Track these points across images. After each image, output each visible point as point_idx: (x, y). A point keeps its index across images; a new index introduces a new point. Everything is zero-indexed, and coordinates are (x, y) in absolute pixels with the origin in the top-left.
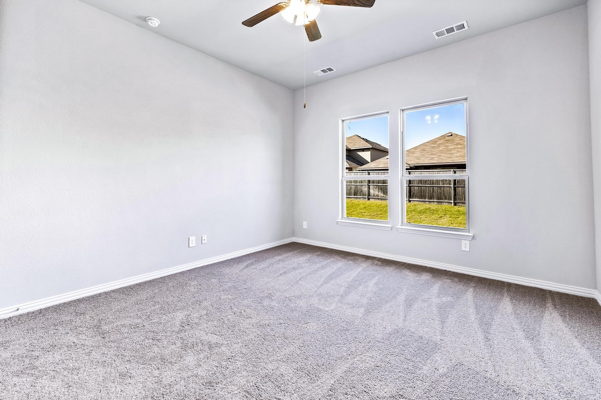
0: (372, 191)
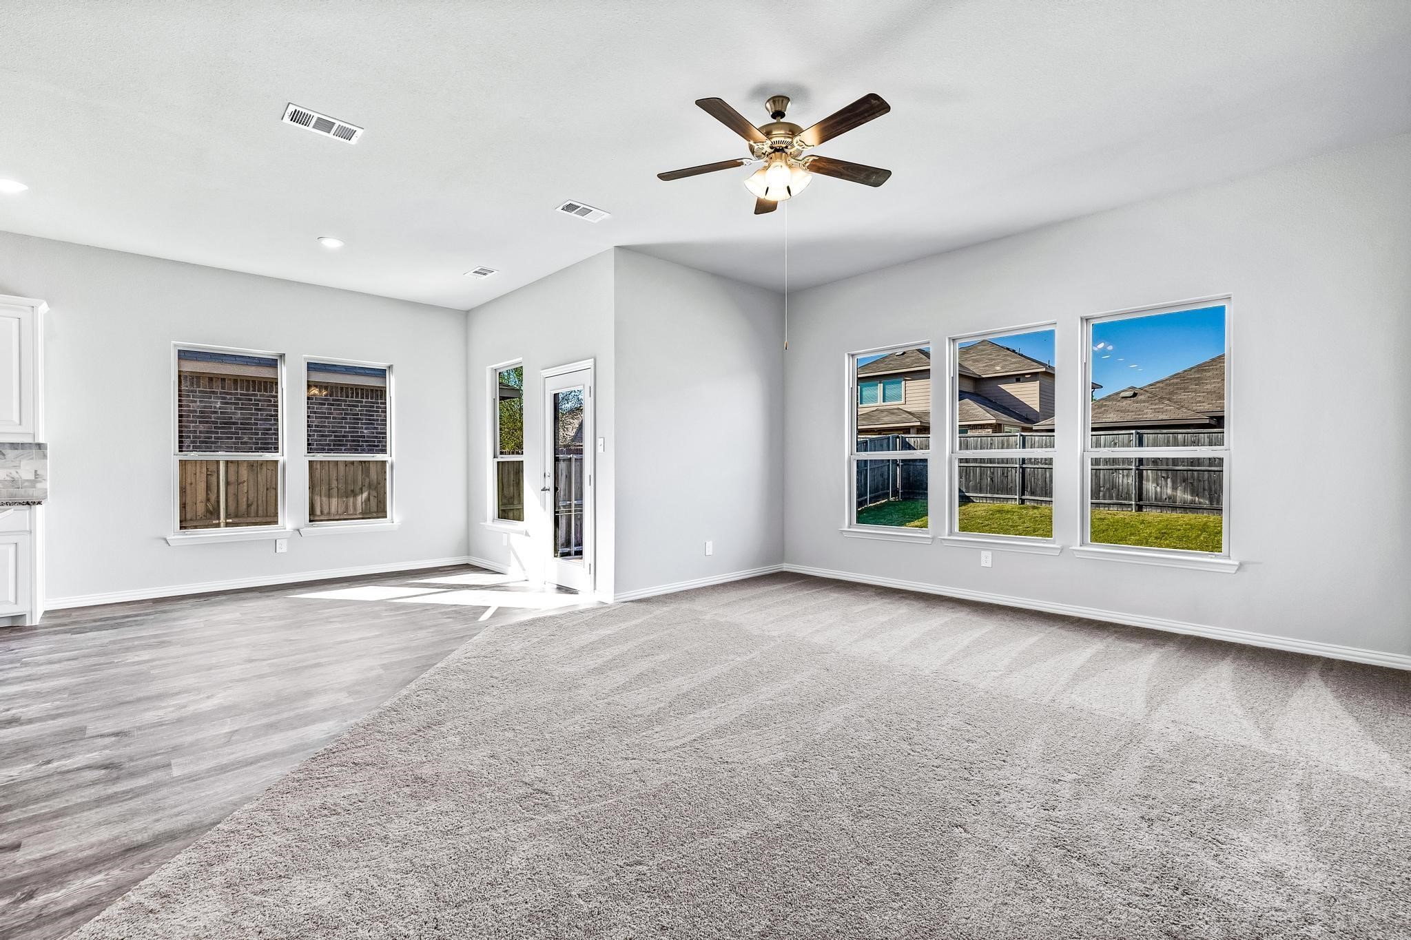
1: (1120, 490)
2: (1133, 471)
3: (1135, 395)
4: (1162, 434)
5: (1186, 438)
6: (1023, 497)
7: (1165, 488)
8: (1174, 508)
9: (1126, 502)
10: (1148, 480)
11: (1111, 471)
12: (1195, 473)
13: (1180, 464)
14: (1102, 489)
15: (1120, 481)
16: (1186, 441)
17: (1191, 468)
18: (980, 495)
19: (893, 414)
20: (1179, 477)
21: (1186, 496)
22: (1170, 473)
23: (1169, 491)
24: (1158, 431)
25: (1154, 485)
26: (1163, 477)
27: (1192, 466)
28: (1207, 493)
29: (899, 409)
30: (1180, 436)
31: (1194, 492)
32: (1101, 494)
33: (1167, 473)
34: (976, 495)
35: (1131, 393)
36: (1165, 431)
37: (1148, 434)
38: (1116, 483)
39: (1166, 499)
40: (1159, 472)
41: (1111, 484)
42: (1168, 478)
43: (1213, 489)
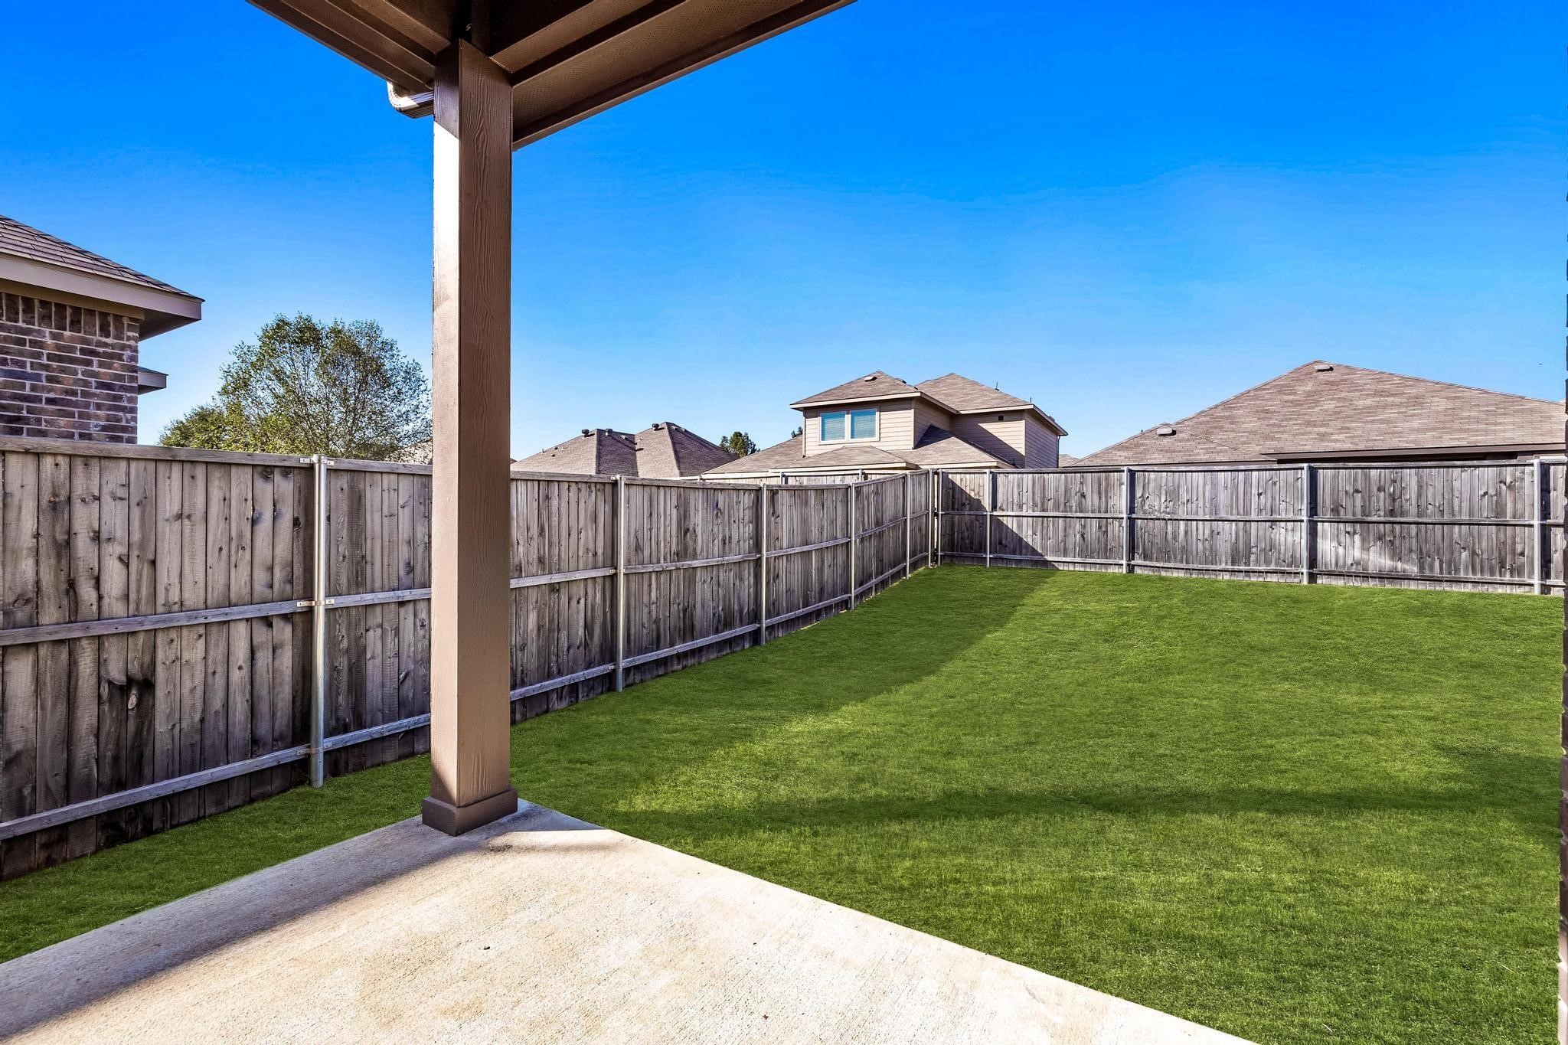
0: (1327, 548)
1: (1282, 551)
2: (1304, 525)
3: (1174, 433)
4: (1346, 468)
5: (1383, 475)
6: (1132, 562)
7: (1351, 548)
8: (1365, 576)
9: (1293, 569)
10: (1324, 537)
11: (1268, 524)
12: (1397, 527)
13: (1373, 513)
14: (1254, 550)
15: (1282, 539)
16: (1383, 480)
17: (1391, 519)
18: (1064, 559)
19: (866, 452)
20: (1371, 534)
21: (1383, 561)
22: (1358, 526)
23: (1357, 553)
24: (1341, 465)
25: (1335, 544)
26: (1348, 533)
27: (1392, 516)
28: (1414, 556)
29: (872, 447)
30: (1373, 472)
31: (1396, 555)
32: (1253, 557)
33: (1354, 527)
34: (1060, 559)
35: (1169, 431)
36: (1351, 465)
37: (1323, 468)
38: (1275, 541)
39: (1352, 565)
40: (1342, 525)
41: (1268, 543)
42: (1355, 533)
43: (1424, 551)
